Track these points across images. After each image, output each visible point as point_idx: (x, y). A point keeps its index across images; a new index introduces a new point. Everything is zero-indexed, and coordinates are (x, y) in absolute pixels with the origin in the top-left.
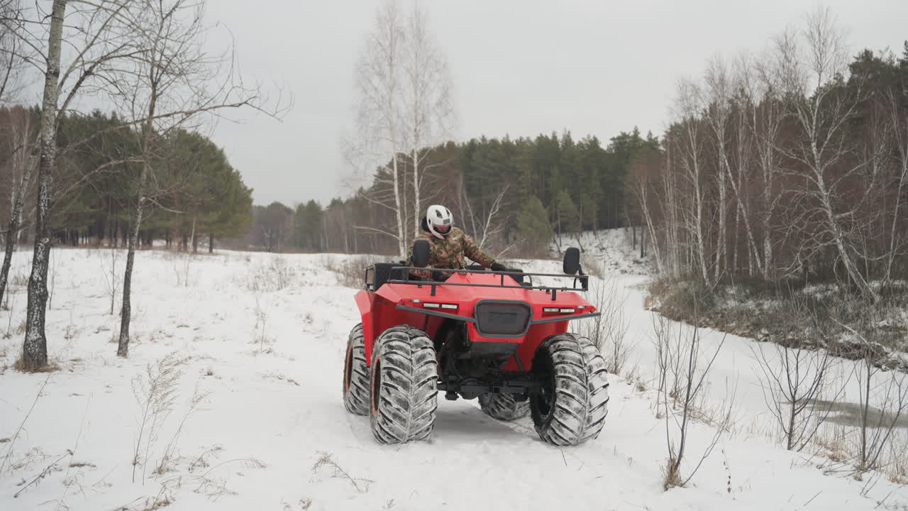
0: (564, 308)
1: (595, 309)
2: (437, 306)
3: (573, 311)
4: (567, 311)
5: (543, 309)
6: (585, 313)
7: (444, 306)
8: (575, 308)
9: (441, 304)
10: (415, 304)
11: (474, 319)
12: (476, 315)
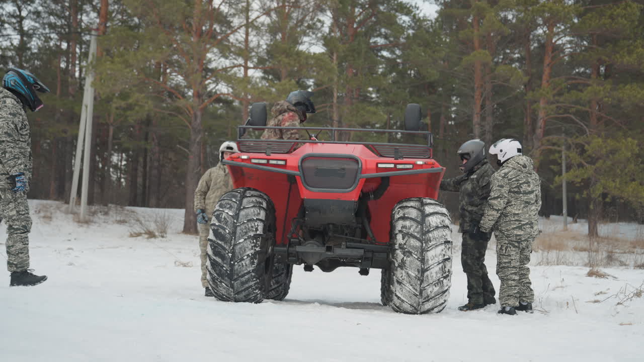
0: (401, 164)
3: (411, 166)
4: (405, 167)
5: (377, 164)
7: (272, 161)
8: (414, 163)
9: (268, 160)
10: (243, 160)
11: (299, 173)
12: (300, 168)
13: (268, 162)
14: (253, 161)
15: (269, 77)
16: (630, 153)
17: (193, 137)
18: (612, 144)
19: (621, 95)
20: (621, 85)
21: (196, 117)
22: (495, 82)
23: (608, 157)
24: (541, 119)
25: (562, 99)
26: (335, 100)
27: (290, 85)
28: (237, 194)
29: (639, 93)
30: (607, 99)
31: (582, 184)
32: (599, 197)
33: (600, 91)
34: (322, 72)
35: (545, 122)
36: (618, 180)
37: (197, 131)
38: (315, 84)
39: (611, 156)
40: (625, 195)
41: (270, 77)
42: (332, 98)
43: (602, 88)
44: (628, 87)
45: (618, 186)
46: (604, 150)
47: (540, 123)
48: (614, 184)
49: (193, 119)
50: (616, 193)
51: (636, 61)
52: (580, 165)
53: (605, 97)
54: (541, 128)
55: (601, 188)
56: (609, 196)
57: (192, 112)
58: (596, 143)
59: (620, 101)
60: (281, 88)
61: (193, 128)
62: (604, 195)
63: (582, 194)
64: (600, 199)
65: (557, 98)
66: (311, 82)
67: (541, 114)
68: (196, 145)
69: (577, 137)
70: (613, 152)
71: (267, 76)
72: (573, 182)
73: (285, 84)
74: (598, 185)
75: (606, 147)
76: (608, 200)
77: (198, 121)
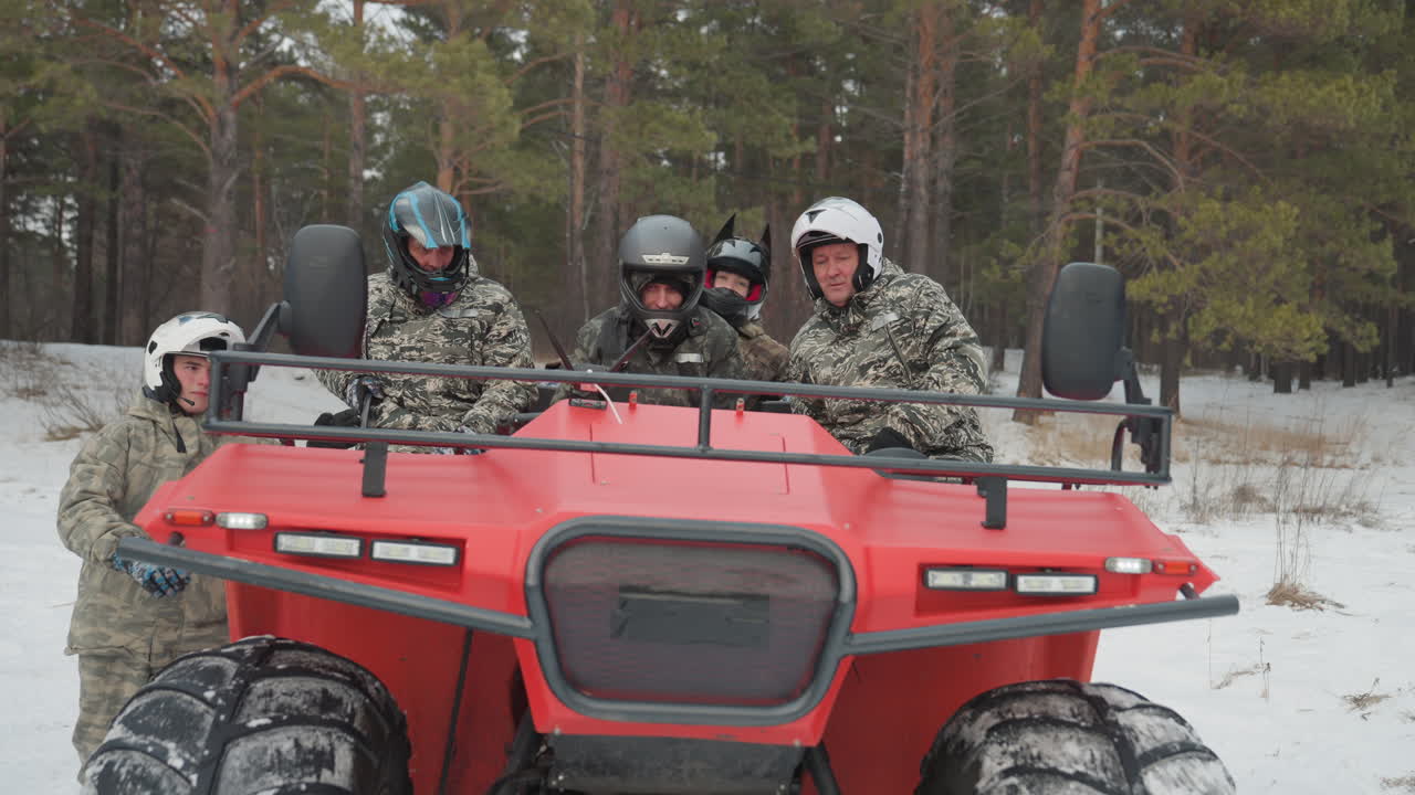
0: (1040, 570)
1: (1207, 578)
2: (350, 547)
3: (1086, 584)
4: (1055, 584)
5: (923, 570)
6: (1148, 597)
7: (381, 550)
8: (1099, 571)
9: (367, 539)
10: (235, 538)
11: (527, 624)
12: (536, 600)
13: (366, 548)
14: (287, 542)
15: (418, 20)
16: (1281, 238)
17: (215, 179)
18: (1242, 213)
19: (1267, 99)
20: (1269, 75)
21: (222, 124)
22: (971, 56)
23: (1229, 245)
24: (1072, 147)
25: (1129, 102)
26: (578, 84)
27: (470, 52)
28: (202, 707)
29: (1312, 95)
30: (1235, 107)
31: (1170, 307)
32: (1205, 339)
33: (1221, 86)
34: (554, 20)
35: (1081, 155)
36: (1250, 300)
37: (225, 163)
38: (531, 41)
39: (1238, 244)
40: (1263, 336)
41: (423, 21)
42: (573, 79)
43: (1225, 81)
44: (1285, 77)
45: (1251, 313)
46: (1224, 228)
47: (1070, 157)
48: (1242, 309)
49: (215, 131)
50: (1243, 329)
51: (1308, 17)
52: (1164, 264)
53: (1233, 102)
54: (1069, 169)
55: (1213, 319)
56: (1229, 337)
57: (211, 113)
58: (1205, 213)
59: (1264, 112)
60: (447, 58)
61: (214, 154)
62: (1219, 335)
63: (1168, 330)
64: (1209, 344)
65: (1118, 100)
66: (520, 36)
67: (1073, 136)
68: (223, 199)
69: (1158, 196)
70: (1245, 232)
71: (413, 19)
72: (1149, 302)
73: (458, 50)
74: (1207, 314)
75: (1226, 222)
76: (1225, 346)
77: (230, 135)
